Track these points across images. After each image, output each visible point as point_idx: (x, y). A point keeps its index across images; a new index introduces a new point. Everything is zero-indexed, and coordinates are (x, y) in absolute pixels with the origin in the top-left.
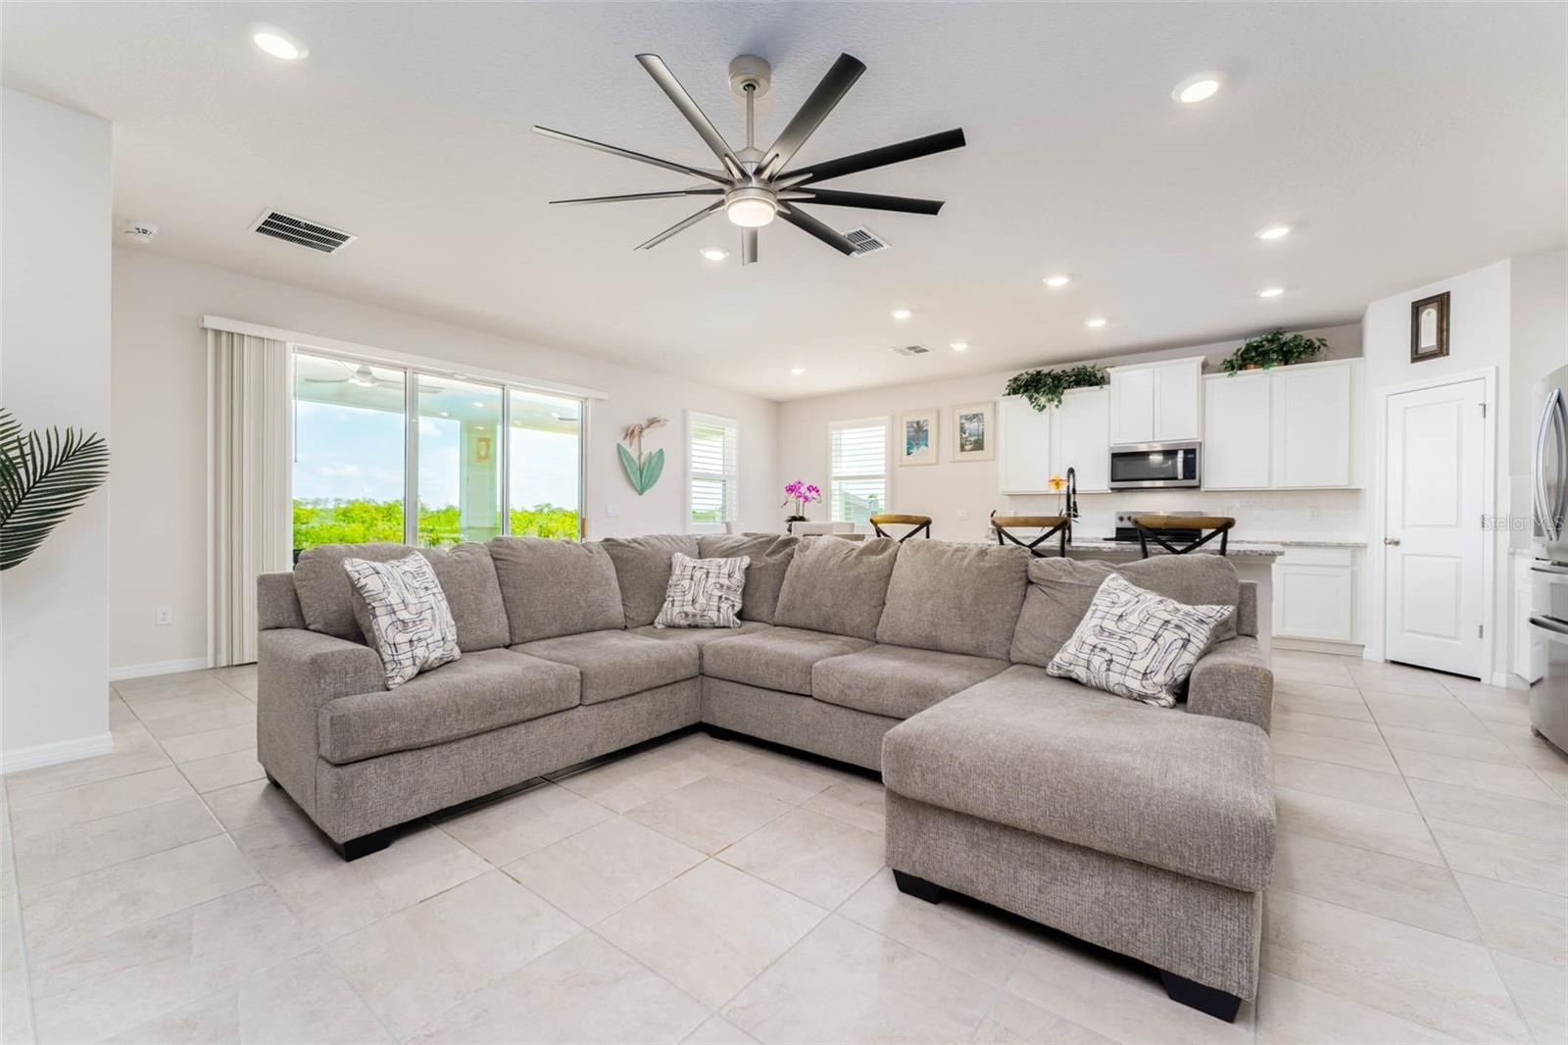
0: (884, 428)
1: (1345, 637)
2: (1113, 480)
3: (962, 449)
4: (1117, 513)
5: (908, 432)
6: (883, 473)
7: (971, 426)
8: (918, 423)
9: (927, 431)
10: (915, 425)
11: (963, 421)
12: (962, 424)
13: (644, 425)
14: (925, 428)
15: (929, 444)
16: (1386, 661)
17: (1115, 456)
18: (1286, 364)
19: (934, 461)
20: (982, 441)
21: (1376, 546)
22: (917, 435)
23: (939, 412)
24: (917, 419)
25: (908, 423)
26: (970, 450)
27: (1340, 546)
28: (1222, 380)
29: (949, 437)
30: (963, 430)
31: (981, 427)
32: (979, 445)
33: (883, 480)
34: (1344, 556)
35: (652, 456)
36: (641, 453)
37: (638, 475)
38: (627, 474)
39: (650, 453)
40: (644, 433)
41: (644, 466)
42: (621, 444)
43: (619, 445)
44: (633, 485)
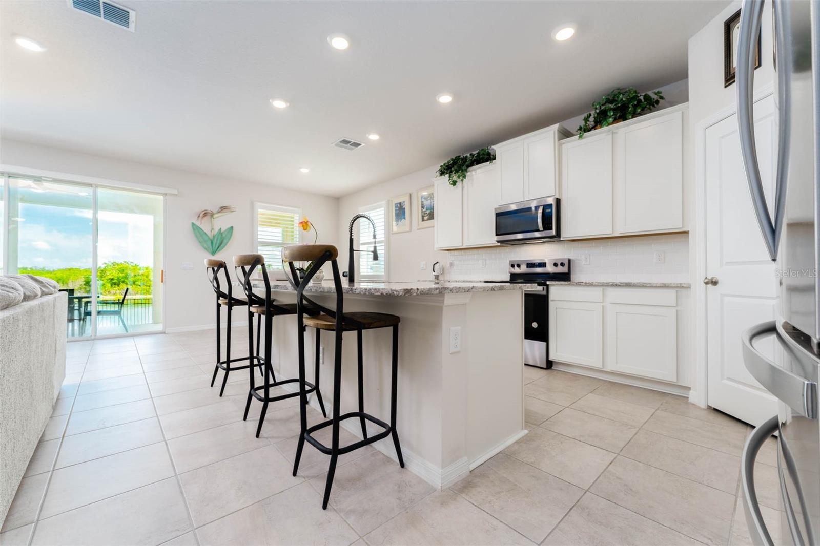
0: (383, 209)
1: (672, 378)
2: (497, 235)
3: (423, 220)
4: (510, 261)
5: (396, 210)
6: (383, 239)
7: (427, 203)
8: (400, 203)
9: (404, 208)
10: (399, 205)
11: (423, 200)
12: (422, 202)
13: (215, 212)
14: (404, 207)
15: (406, 218)
16: (709, 407)
17: (498, 215)
18: (625, 119)
19: (408, 230)
20: (433, 212)
21: (698, 286)
22: (400, 212)
23: (411, 195)
24: (399, 202)
25: (395, 204)
26: (427, 220)
27: (665, 286)
28: (573, 142)
29: (417, 212)
30: (423, 207)
31: (432, 203)
32: (431, 216)
33: (383, 244)
34: (669, 296)
35: (222, 231)
36: (213, 229)
37: (209, 243)
38: (200, 242)
39: (221, 229)
40: (215, 216)
41: (214, 237)
42: (195, 223)
43: (193, 224)
44: (206, 249)
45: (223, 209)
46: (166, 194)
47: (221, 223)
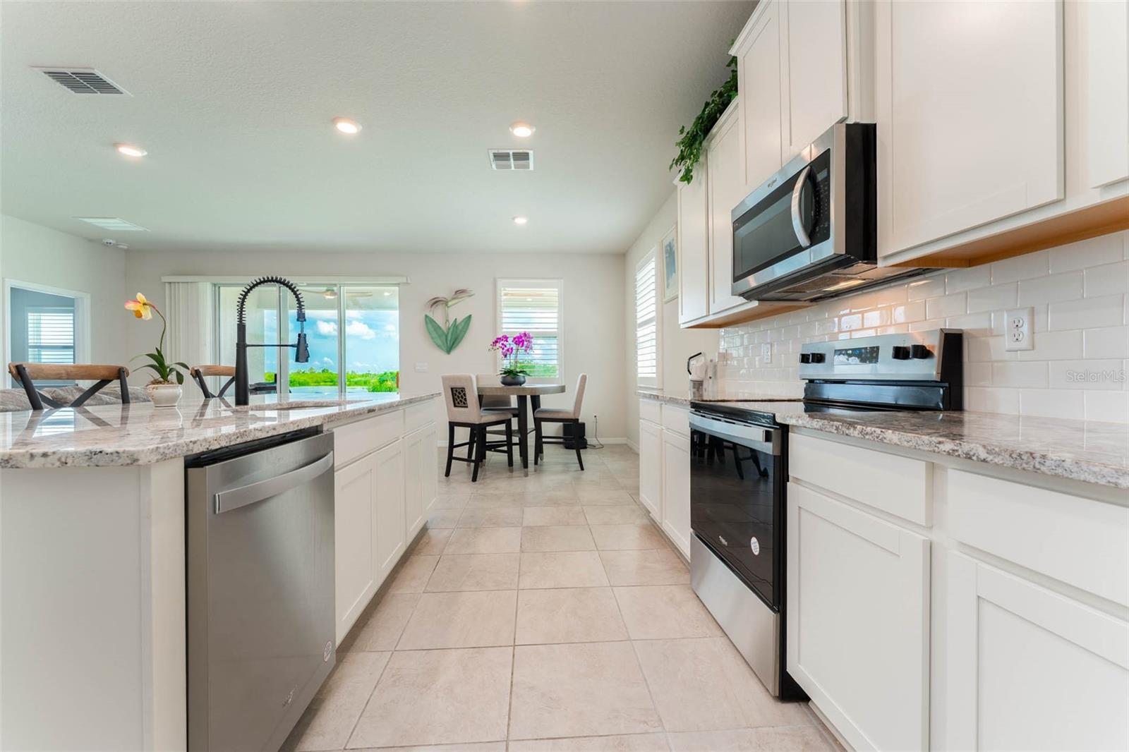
0: (655, 258)
2: (736, 279)
5: (666, 258)
6: (654, 314)
8: (670, 244)
9: (674, 252)
10: (669, 249)
13: (449, 298)
15: (676, 269)
17: (737, 226)
22: (671, 261)
24: (669, 241)
25: (666, 247)
33: (655, 323)
35: (458, 322)
36: (447, 321)
37: (444, 337)
38: (432, 338)
39: (456, 319)
40: (450, 304)
41: (449, 329)
42: (428, 314)
43: (426, 316)
44: (439, 346)
45: (460, 293)
46: (399, 284)
47: (457, 312)
